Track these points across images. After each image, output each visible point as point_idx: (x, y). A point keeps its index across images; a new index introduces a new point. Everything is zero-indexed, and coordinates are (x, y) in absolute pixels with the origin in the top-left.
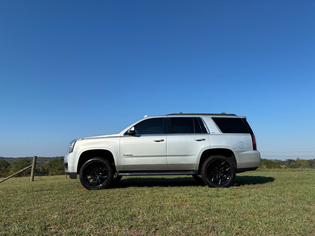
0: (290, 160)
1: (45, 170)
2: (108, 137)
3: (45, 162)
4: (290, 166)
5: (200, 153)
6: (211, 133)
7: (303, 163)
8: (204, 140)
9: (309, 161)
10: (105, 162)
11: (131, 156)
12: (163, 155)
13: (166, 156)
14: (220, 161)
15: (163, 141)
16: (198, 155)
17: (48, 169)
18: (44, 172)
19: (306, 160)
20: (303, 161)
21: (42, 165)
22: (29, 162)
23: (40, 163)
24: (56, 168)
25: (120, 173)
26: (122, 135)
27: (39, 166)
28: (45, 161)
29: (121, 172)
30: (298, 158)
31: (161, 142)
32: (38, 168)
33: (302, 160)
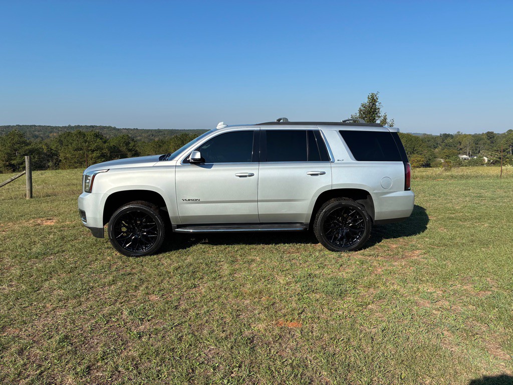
0: (445, 134)
1: (52, 150)
2: (153, 167)
3: (51, 135)
4: (444, 144)
5: (314, 196)
6: (336, 161)
7: (464, 139)
8: (323, 173)
9: (475, 136)
10: (151, 211)
11: (196, 201)
12: (251, 199)
13: (258, 201)
14: (347, 209)
15: (252, 175)
16: (312, 199)
17: (56, 148)
18: (51, 153)
19: (470, 135)
20: (466, 136)
21: (46, 141)
22: (22, 137)
23: (42, 136)
24: (70, 146)
25: (178, 228)
26: (179, 164)
27: (41, 143)
28: (51, 132)
29: (179, 226)
30: (459, 132)
31: (248, 177)
32: (40, 145)
33: (465, 134)
